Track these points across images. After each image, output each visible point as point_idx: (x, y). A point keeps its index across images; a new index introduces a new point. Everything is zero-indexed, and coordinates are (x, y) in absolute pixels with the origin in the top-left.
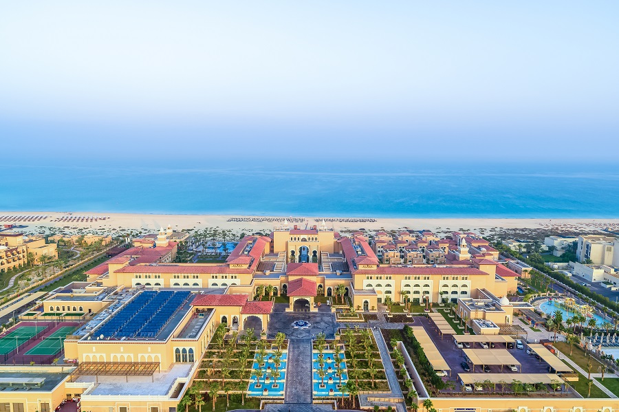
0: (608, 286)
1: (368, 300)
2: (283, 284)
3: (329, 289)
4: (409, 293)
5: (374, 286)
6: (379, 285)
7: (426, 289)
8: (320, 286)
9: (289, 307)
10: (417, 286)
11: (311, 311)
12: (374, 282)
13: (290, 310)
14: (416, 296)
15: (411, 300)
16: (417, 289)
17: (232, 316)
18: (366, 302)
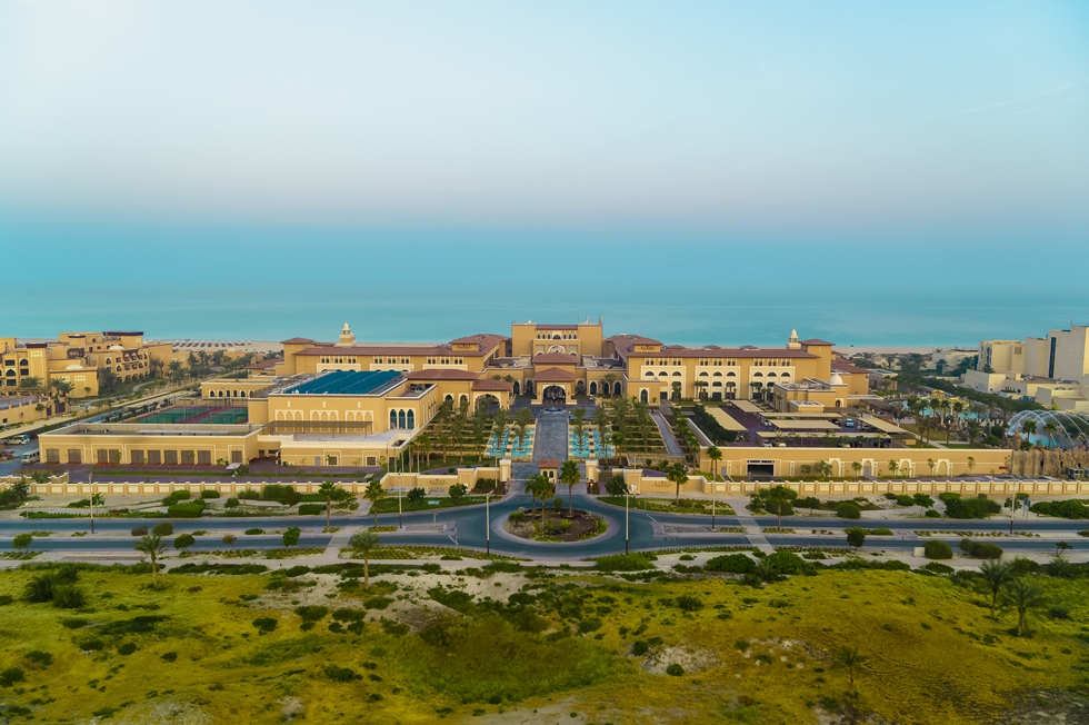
0: (1008, 395)
1: (648, 389)
2: (527, 380)
3: (593, 385)
4: (706, 384)
5: (656, 375)
6: (663, 374)
7: (731, 379)
8: (580, 382)
9: (536, 398)
10: (718, 374)
11: (567, 403)
12: (657, 369)
13: (538, 402)
14: (717, 389)
15: (710, 395)
16: (717, 379)
17: (460, 395)
18: (644, 392)
